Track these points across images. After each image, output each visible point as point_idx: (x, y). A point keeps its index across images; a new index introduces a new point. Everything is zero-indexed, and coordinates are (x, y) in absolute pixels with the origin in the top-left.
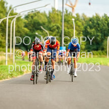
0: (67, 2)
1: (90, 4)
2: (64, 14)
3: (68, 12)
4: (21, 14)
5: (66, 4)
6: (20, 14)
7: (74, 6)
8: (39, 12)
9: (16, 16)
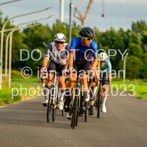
0: (75, 13)
1: (103, 16)
2: (71, 28)
3: (77, 26)
4: (20, 27)
5: (74, 16)
6: (17, 27)
7: (84, 18)
8: (40, 25)
9: (13, 30)
